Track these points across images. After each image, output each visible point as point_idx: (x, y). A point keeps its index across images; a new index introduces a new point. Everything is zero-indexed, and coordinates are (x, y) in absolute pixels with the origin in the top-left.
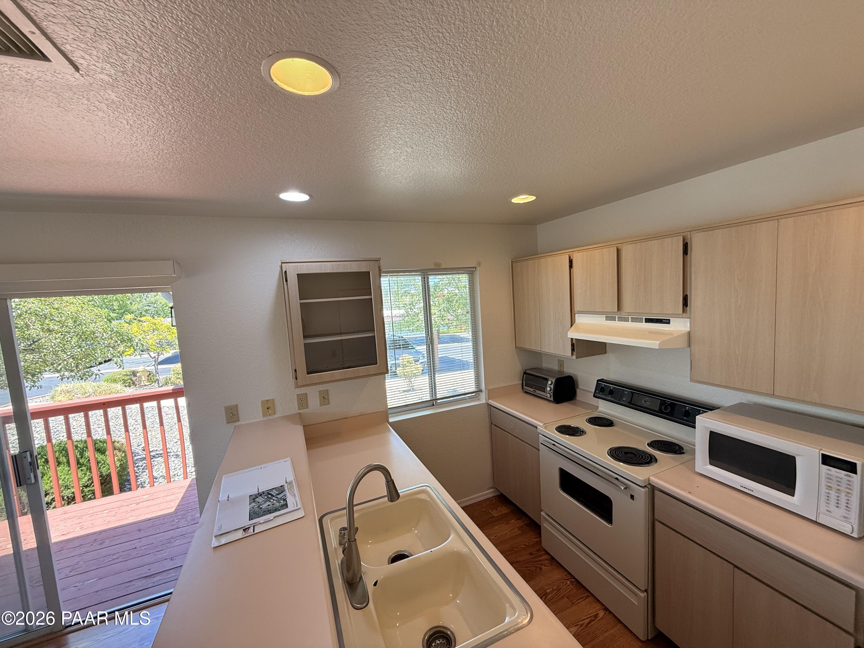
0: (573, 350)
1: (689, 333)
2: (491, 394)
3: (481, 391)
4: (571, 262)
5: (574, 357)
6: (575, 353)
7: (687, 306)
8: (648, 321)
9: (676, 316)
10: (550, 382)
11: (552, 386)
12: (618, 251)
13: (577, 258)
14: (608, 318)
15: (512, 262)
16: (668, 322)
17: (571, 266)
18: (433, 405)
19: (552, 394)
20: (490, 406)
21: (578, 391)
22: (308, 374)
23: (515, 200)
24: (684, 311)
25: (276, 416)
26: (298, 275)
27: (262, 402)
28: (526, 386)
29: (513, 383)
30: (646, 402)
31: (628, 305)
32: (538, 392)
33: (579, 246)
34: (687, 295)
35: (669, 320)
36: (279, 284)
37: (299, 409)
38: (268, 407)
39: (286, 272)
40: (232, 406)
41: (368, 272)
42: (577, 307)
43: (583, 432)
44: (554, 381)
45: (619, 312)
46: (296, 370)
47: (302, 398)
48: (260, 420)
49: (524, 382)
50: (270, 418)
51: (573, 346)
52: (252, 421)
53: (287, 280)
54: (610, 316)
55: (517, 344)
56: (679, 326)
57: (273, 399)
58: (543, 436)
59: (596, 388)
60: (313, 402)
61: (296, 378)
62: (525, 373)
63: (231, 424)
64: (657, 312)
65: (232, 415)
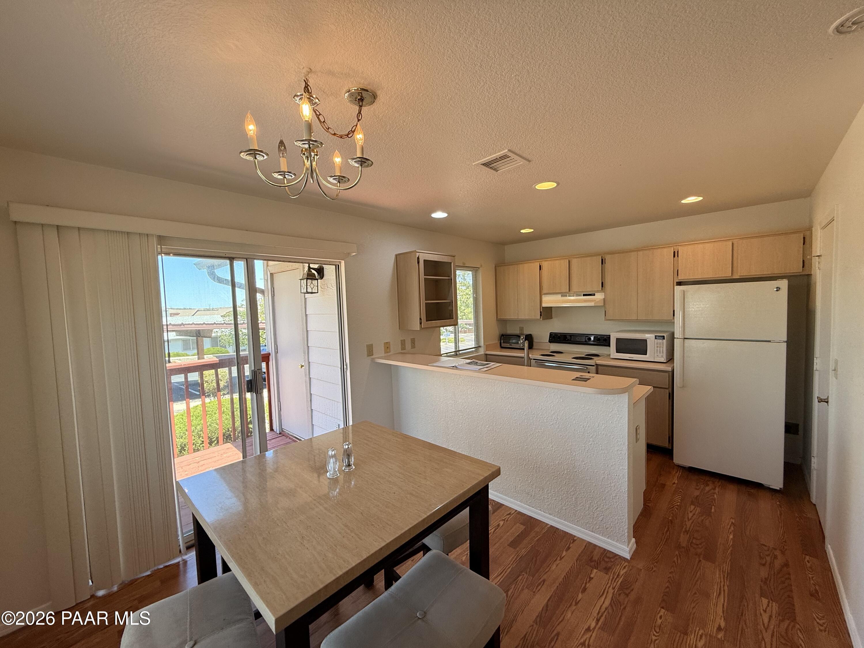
0: (541, 315)
1: (604, 299)
2: (487, 347)
3: (480, 347)
4: (540, 266)
5: (541, 319)
6: (542, 317)
7: (603, 287)
8: (584, 295)
9: (598, 292)
10: (522, 338)
12: (569, 261)
13: (545, 265)
14: (562, 296)
15: (495, 267)
16: (594, 295)
17: (540, 269)
18: (457, 355)
20: (486, 355)
21: (534, 343)
22: (427, 321)
23: (522, 231)
24: (602, 290)
25: (390, 354)
26: (424, 260)
27: (385, 343)
28: (503, 343)
29: (495, 342)
30: (578, 339)
31: (573, 288)
32: (513, 345)
33: (546, 259)
34: (603, 282)
36: (394, 266)
37: (402, 350)
38: (387, 347)
39: (418, 258)
40: (370, 345)
41: (451, 263)
42: (544, 291)
43: (553, 356)
44: (524, 337)
45: (569, 291)
46: (421, 319)
47: (403, 343)
48: (384, 355)
49: (502, 341)
50: (388, 354)
51: (541, 312)
52: (379, 356)
53: (418, 263)
54: (564, 295)
55: (499, 318)
56: (599, 296)
57: (389, 342)
58: (534, 359)
59: (550, 337)
60: (408, 345)
61: (421, 323)
62: (503, 335)
63: (369, 357)
64: (589, 291)
65: (370, 351)
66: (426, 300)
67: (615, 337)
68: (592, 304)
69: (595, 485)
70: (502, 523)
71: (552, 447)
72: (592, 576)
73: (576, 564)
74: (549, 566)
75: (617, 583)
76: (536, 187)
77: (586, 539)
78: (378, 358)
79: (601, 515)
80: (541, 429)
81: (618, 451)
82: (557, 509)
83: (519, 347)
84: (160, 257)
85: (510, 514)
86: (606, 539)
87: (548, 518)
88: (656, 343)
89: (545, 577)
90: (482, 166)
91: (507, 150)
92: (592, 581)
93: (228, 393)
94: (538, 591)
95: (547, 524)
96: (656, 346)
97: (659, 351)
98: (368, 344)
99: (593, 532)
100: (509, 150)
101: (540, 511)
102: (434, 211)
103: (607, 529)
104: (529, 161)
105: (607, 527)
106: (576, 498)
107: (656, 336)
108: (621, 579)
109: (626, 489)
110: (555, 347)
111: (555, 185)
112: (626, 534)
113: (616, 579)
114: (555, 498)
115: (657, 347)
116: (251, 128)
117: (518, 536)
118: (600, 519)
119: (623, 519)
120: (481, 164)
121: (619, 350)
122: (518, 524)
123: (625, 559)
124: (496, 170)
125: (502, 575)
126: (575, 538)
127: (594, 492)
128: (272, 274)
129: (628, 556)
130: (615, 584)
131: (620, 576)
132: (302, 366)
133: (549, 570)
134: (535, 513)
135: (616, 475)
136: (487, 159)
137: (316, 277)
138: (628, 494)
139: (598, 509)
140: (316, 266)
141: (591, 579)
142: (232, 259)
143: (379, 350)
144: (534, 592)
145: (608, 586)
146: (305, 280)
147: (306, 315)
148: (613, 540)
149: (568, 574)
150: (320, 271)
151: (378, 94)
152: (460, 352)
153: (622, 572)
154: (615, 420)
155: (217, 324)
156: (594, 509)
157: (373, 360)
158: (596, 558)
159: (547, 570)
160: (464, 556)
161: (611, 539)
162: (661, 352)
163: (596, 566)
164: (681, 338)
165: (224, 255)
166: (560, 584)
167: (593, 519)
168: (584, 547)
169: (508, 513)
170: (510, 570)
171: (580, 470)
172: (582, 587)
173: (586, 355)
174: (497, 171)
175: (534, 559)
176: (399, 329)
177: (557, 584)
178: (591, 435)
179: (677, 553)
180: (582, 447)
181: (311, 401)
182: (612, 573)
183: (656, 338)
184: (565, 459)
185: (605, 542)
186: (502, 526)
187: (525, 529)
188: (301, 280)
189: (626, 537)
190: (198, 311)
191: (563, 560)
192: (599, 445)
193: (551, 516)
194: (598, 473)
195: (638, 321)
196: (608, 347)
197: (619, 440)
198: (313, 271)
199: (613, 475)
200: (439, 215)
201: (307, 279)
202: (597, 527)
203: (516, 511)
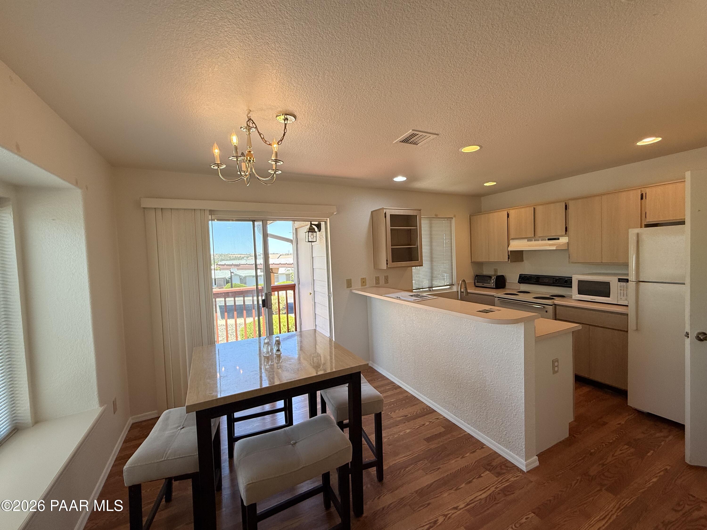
0: (509, 258)
1: (568, 243)
3: (454, 284)
4: (508, 215)
5: (509, 262)
6: (509, 260)
7: (567, 231)
8: (549, 239)
9: (562, 236)
10: (493, 278)
11: (495, 280)
12: (534, 209)
13: (512, 213)
14: (528, 241)
15: (470, 216)
16: (558, 239)
17: (508, 217)
18: (430, 291)
19: (494, 284)
21: (507, 283)
22: (391, 262)
24: (566, 234)
25: (366, 287)
26: (391, 215)
27: (361, 279)
28: (477, 282)
29: (470, 281)
30: (546, 281)
31: (539, 233)
32: (485, 284)
33: (513, 207)
34: (567, 227)
35: (559, 238)
36: (370, 220)
37: (376, 284)
38: (363, 282)
39: (385, 213)
40: (349, 279)
41: (417, 216)
42: (512, 236)
43: (517, 295)
44: (495, 277)
45: (534, 237)
46: (387, 260)
47: (377, 279)
48: (360, 288)
49: (476, 281)
50: (364, 287)
51: (509, 255)
52: (356, 288)
53: (385, 217)
54: (529, 239)
55: (472, 260)
56: (564, 240)
57: (365, 278)
58: (498, 297)
59: (519, 278)
60: (382, 281)
61: (387, 264)
62: (477, 276)
63: (348, 288)
64: (553, 235)
65: (349, 284)
66: (392, 246)
67: (577, 279)
68: (554, 248)
69: (500, 404)
70: (427, 423)
71: (469, 367)
72: (482, 475)
73: (472, 465)
74: (449, 460)
75: (502, 485)
76: (462, 150)
77: (493, 449)
78: (356, 289)
79: (505, 430)
80: (461, 352)
81: (517, 375)
82: (473, 420)
83: (490, 287)
84: (210, 222)
85: (438, 419)
86: (508, 451)
87: (467, 427)
88: (619, 286)
89: (441, 466)
90: (400, 143)
91: (411, 131)
92: (480, 479)
93: (285, 313)
94: (430, 474)
95: (466, 432)
96: (619, 288)
97: (622, 294)
98: (347, 279)
99: (499, 444)
100: (413, 130)
101: (461, 421)
102: (396, 176)
103: (509, 442)
104: (437, 135)
105: (509, 441)
106: (487, 413)
107: (619, 279)
108: (508, 484)
109: (524, 410)
110: (524, 287)
111: (478, 148)
112: (524, 450)
113: (503, 482)
114: (472, 411)
115: (621, 290)
116: (217, 151)
117: (436, 435)
118: (504, 433)
119: (521, 436)
120: (400, 142)
121: (580, 292)
122: (441, 427)
123: (521, 471)
124: (415, 144)
125: (407, 457)
126: (484, 446)
127: (499, 409)
128: (296, 229)
129: (524, 469)
130: (500, 485)
131: (508, 481)
132: (311, 294)
133: (448, 462)
134: (458, 422)
135: (516, 397)
136: (400, 138)
137: (315, 230)
138: (525, 414)
139: (503, 425)
140: (316, 223)
141: (480, 476)
142: (253, 221)
143: (357, 283)
144: (426, 474)
145: (492, 485)
146: (308, 233)
147: (313, 258)
148: (514, 453)
149: (462, 469)
150: (319, 226)
151: (296, 114)
152: (433, 289)
153: (512, 479)
154: (514, 349)
155: (282, 264)
156: (500, 424)
157: (351, 290)
158: (494, 464)
159: (445, 462)
160: (386, 439)
161: (513, 452)
162: (625, 295)
163: (491, 470)
164: (634, 280)
165: (248, 219)
166: (451, 474)
167: (499, 433)
168: (488, 454)
169: (437, 418)
170: (416, 455)
171: (489, 389)
172: (469, 480)
173: (551, 296)
174: (417, 144)
175: (440, 452)
176: (374, 268)
177: (449, 473)
178: (497, 360)
179: (579, 478)
180: (491, 369)
181: (315, 318)
182: (502, 478)
183: (619, 281)
184: (479, 379)
185: (507, 453)
186: (427, 425)
187: (444, 431)
188: (306, 232)
189: (524, 452)
190: (281, 255)
191: (464, 459)
192: (503, 369)
193: (469, 426)
194: (502, 393)
195: (601, 264)
196: (570, 289)
197: (518, 366)
198: (314, 226)
199: (514, 396)
200: (400, 179)
201: (309, 232)
202: (502, 440)
203: (445, 417)
